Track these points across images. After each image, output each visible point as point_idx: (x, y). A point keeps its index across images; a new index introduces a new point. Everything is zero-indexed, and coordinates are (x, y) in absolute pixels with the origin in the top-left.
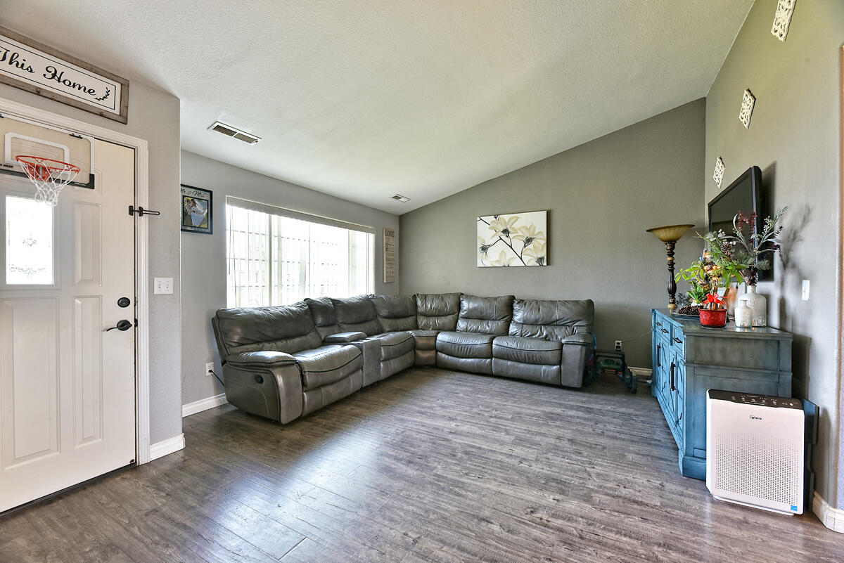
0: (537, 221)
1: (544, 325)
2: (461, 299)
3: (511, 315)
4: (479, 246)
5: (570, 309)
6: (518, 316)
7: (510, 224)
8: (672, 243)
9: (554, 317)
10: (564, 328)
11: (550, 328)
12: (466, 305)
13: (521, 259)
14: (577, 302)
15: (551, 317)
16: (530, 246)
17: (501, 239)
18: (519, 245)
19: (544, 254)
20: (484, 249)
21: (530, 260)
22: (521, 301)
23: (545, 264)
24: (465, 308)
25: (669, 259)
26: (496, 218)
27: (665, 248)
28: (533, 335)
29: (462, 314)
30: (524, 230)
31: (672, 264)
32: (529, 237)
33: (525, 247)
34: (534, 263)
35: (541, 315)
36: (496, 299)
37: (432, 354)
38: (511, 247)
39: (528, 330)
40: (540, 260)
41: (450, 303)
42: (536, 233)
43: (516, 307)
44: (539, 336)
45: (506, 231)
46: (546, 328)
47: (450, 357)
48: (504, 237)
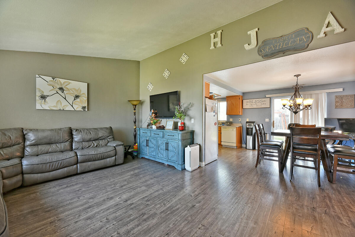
0: (83, 87)
1: (93, 141)
2: (25, 132)
3: (72, 138)
4: (38, 94)
5: (106, 131)
6: (77, 137)
7: (66, 84)
8: (136, 106)
9: (99, 136)
10: (104, 140)
11: (97, 141)
12: (31, 137)
13: (72, 106)
14: (107, 128)
15: (98, 136)
16: (78, 100)
17: (57, 93)
18: (71, 99)
19: (86, 105)
20: (43, 97)
21: (78, 107)
22: (77, 130)
23: (87, 110)
24: (32, 139)
25: (134, 111)
26: (53, 79)
27: (132, 107)
28: (89, 146)
29: (28, 143)
30: (74, 90)
31: (135, 113)
32: (77, 95)
33: (75, 100)
34: (80, 109)
35: (93, 135)
36: (60, 129)
38: (65, 99)
39: (86, 144)
40: (84, 108)
42: (81, 93)
43: (74, 133)
44: (93, 146)
45: (61, 89)
46: (95, 142)
47: (39, 175)
48: (60, 92)
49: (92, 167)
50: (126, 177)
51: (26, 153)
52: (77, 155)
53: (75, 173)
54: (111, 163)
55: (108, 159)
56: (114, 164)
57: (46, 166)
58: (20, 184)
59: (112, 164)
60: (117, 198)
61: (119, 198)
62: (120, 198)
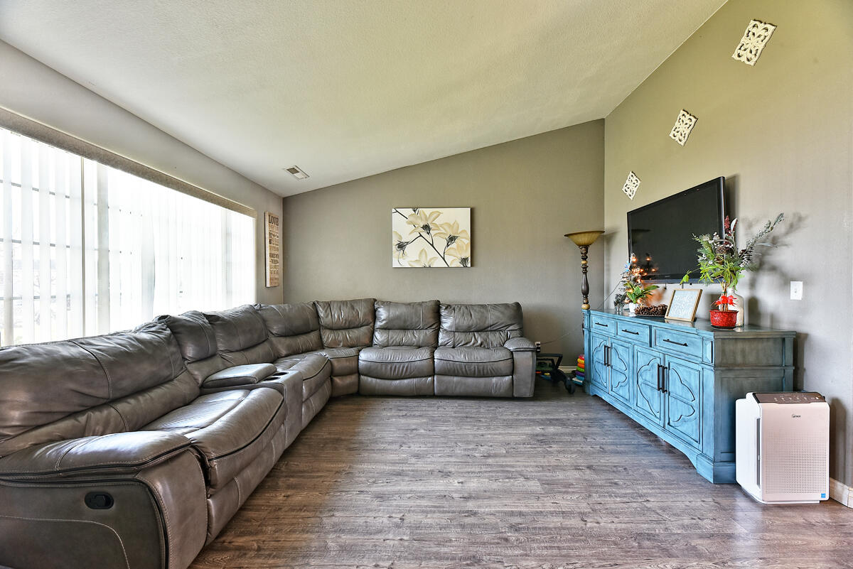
0: (460, 218)
1: (477, 331)
2: (376, 306)
3: (439, 323)
4: (395, 242)
5: (502, 313)
6: (447, 323)
7: (432, 218)
8: (586, 246)
9: (487, 322)
10: (498, 333)
11: (483, 334)
12: (383, 313)
13: (444, 259)
14: (506, 306)
15: (485, 323)
16: (454, 245)
17: (421, 236)
18: (441, 243)
19: (468, 255)
20: (401, 246)
21: (454, 261)
22: (448, 307)
23: (469, 265)
24: (383, 317)
25: (583, 262)
26: (415, 211)
27: (579, 252)
28: (467, 344)
29: (378, 324)
30: (446, 227)
31: (585, 268)
32: (453, 235)
33: (448, 245)
34: (457, 264)
35: (474, 320)
36: (420, 304)
37: (353, 378)
38: (432, 245)
39: (460, 337)
40: (464, 260)
41: (362, 312)
42: (460, 231)
43: (443, 312)
44: (474, 344)
45: (426, 227)
46: (480, 335)
47: (378, 380)
48: (424, 234)
49: (458, 391)
50: (515, 435)
51: (375, 341)
52: (433, 358)
53: (429, 392)
54: (500, 389)
55: (494, 380)
56: (510, 395)
57: (386, 368)
58: (354, 389)
59: (502, 391)
60: (456, 481)
61: (461, 480)
62: (462, 483)
